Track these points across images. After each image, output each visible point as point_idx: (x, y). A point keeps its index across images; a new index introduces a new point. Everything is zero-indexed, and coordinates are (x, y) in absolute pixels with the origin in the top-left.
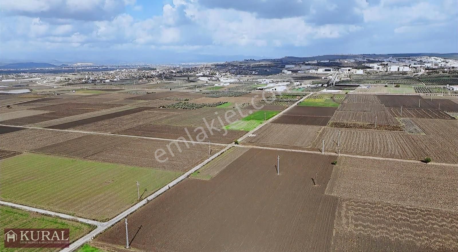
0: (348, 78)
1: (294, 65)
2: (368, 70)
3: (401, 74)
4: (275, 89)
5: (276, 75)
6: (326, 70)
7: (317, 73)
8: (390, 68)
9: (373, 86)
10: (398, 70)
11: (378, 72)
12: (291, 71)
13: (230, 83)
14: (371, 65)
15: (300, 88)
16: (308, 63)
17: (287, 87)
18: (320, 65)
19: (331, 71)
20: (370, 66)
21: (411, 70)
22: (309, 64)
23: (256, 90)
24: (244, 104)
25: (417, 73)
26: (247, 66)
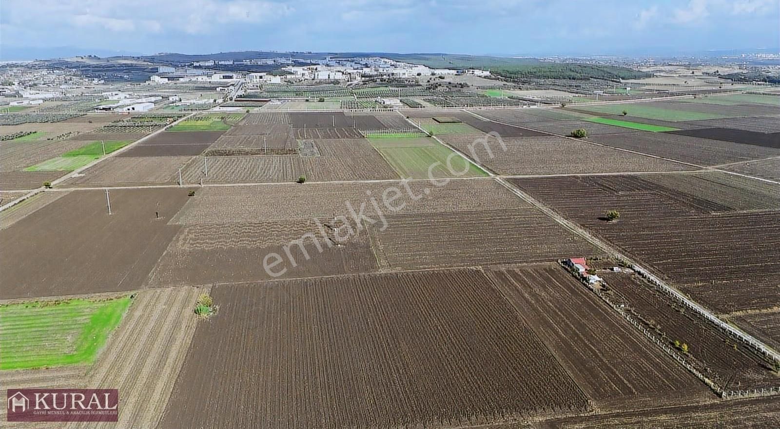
0: (258, 89)
1: (174, 68)
2: (289, 77)
3: (332, 83)
4: (133, 109)
5: (140, 84)
6: (225, 77)
7: (210, 82)
8: (318, 75)
9: (290, 101)
10: (329, 78)
11: (302, 80)
12: (167, 79)
13: (45, 100)
14: (293, 69)
15: (178, 106)
16: (198, 64)
17: (155, 105)
18: (217, 68)
19: (233, 78)
20: (292, 72)
21: (345, 78)
22: (200, 67)
23: (96, 111)
24: (70, 133)
25: (351, 81)
26: (83, 69)
